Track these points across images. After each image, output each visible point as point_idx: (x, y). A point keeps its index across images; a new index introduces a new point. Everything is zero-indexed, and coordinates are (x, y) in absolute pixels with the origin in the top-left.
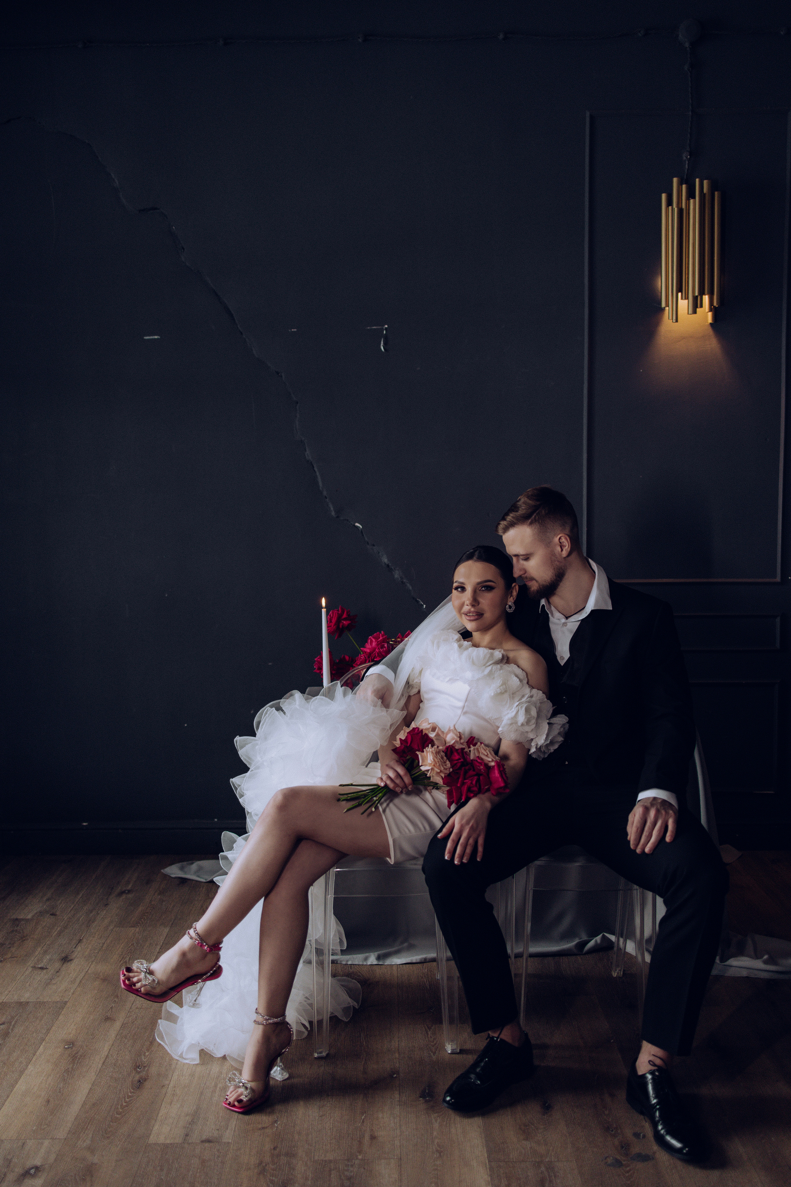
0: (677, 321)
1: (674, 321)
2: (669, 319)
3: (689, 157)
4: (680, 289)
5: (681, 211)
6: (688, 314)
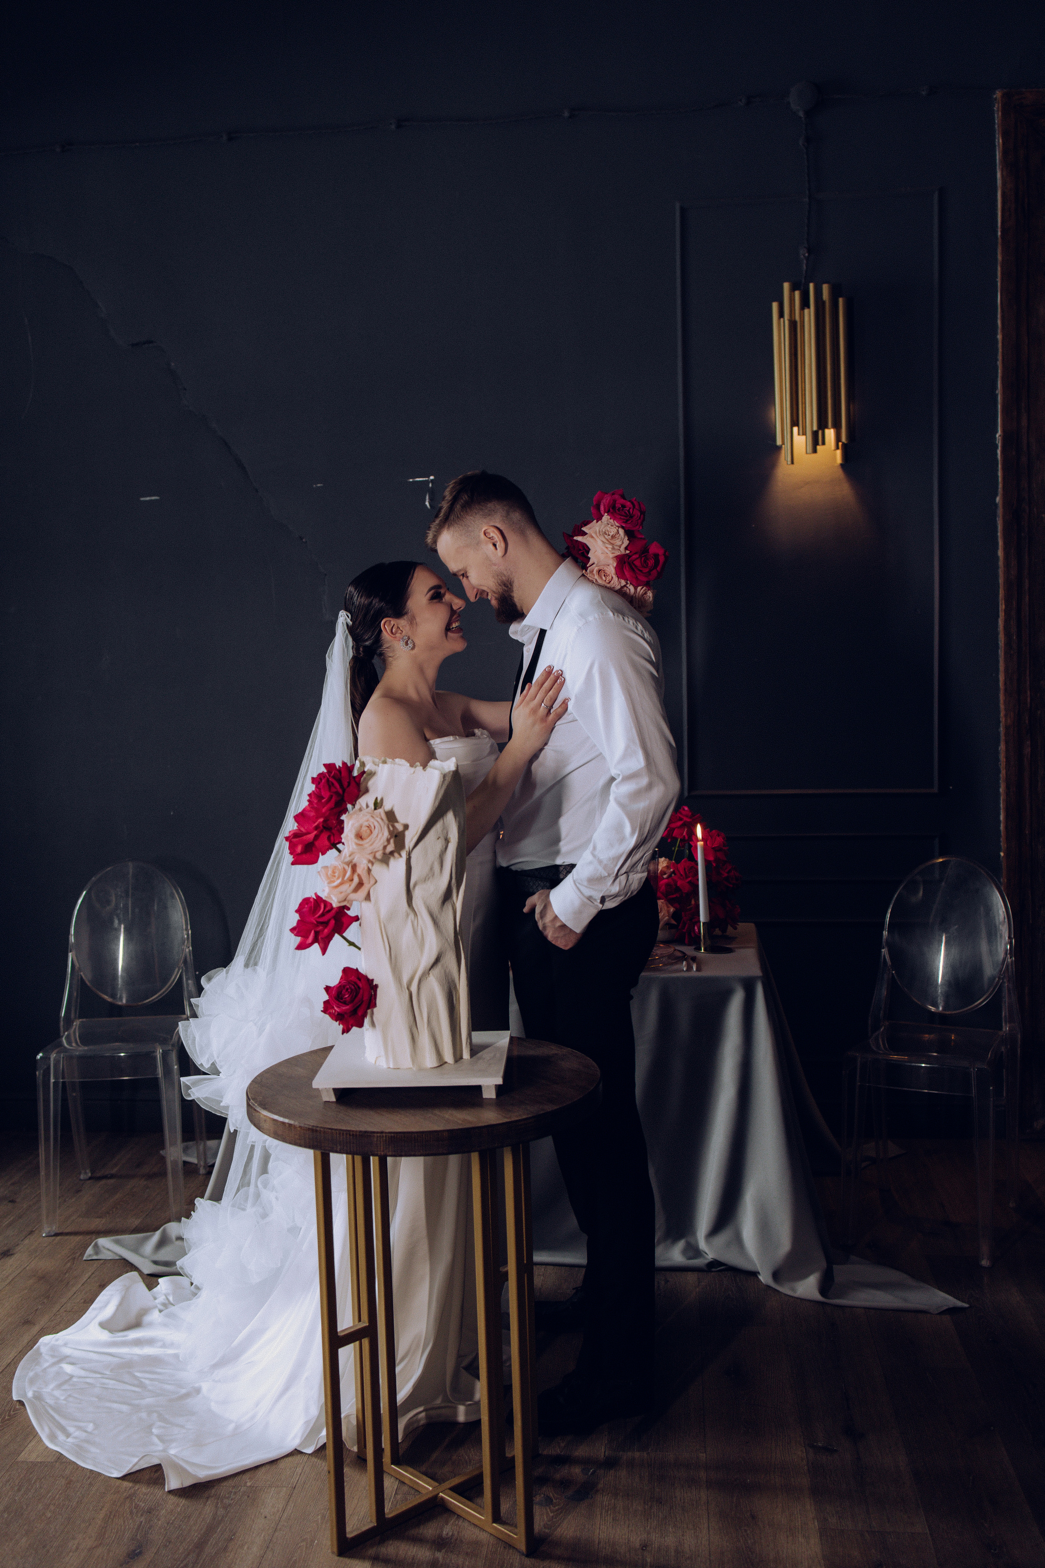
0: (792, 463)
1: (789, 462)
2: (784, 461)
3: (807, 255)
4: (795, 422)
5: (793, 325)
6: (807, 453)
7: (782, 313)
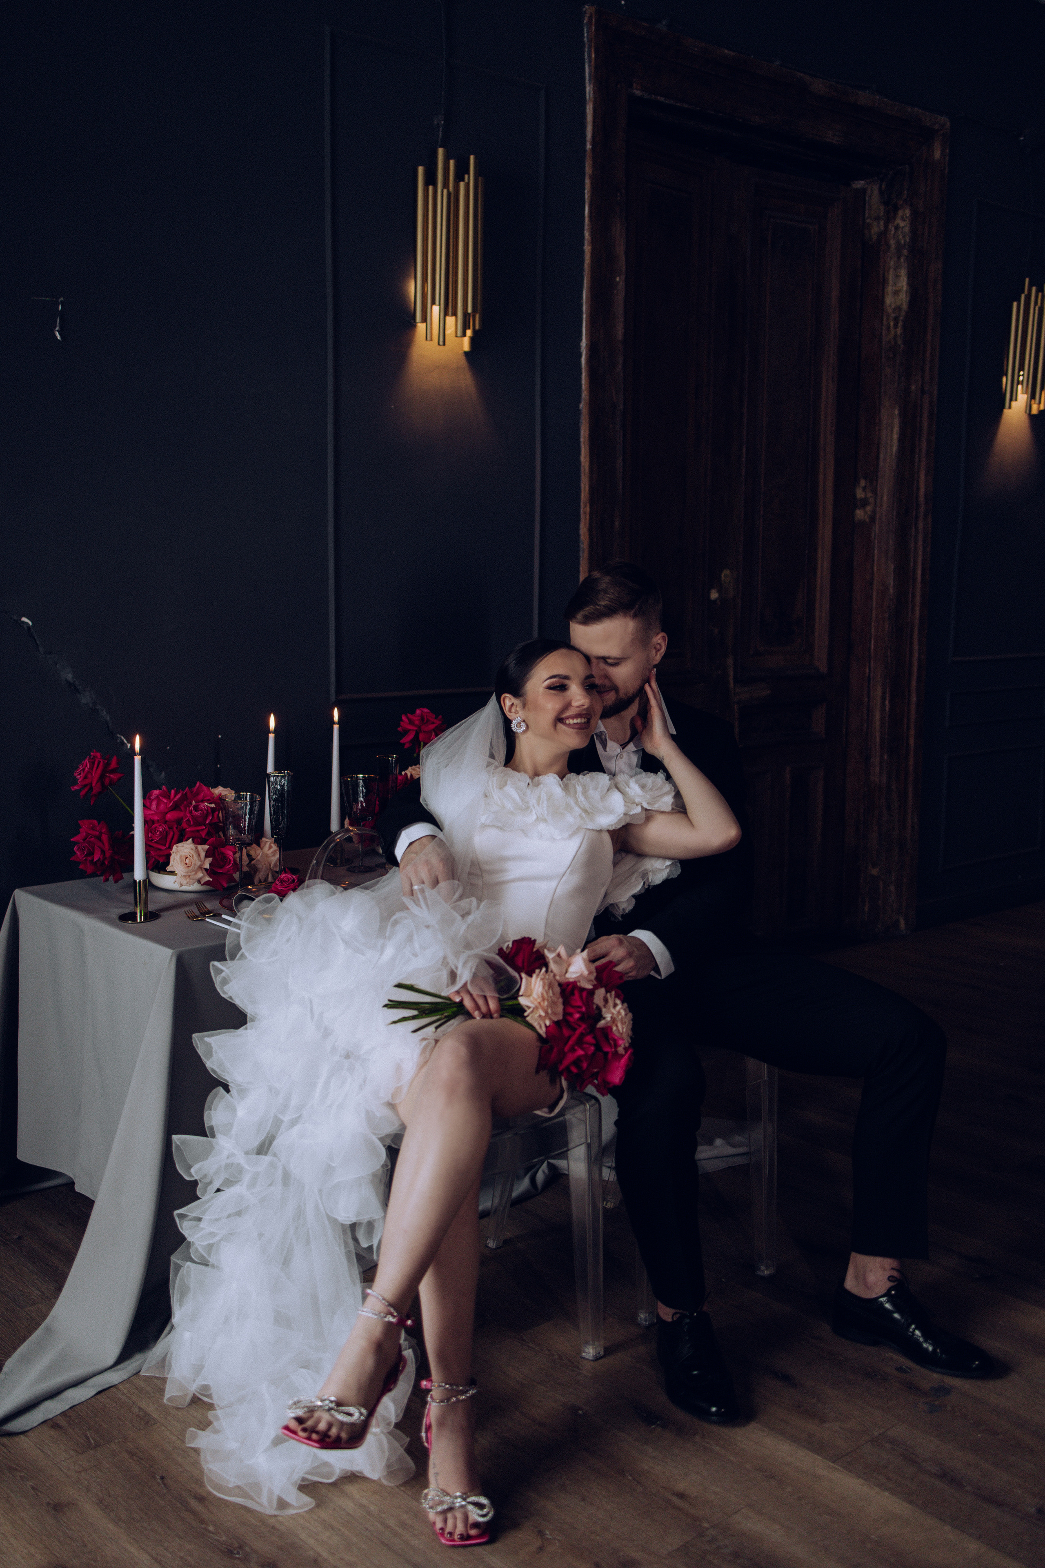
0: (444, 344)
1: (441, 343)
2: (426, 339)
3: (443, 122)
7: (430, 180)
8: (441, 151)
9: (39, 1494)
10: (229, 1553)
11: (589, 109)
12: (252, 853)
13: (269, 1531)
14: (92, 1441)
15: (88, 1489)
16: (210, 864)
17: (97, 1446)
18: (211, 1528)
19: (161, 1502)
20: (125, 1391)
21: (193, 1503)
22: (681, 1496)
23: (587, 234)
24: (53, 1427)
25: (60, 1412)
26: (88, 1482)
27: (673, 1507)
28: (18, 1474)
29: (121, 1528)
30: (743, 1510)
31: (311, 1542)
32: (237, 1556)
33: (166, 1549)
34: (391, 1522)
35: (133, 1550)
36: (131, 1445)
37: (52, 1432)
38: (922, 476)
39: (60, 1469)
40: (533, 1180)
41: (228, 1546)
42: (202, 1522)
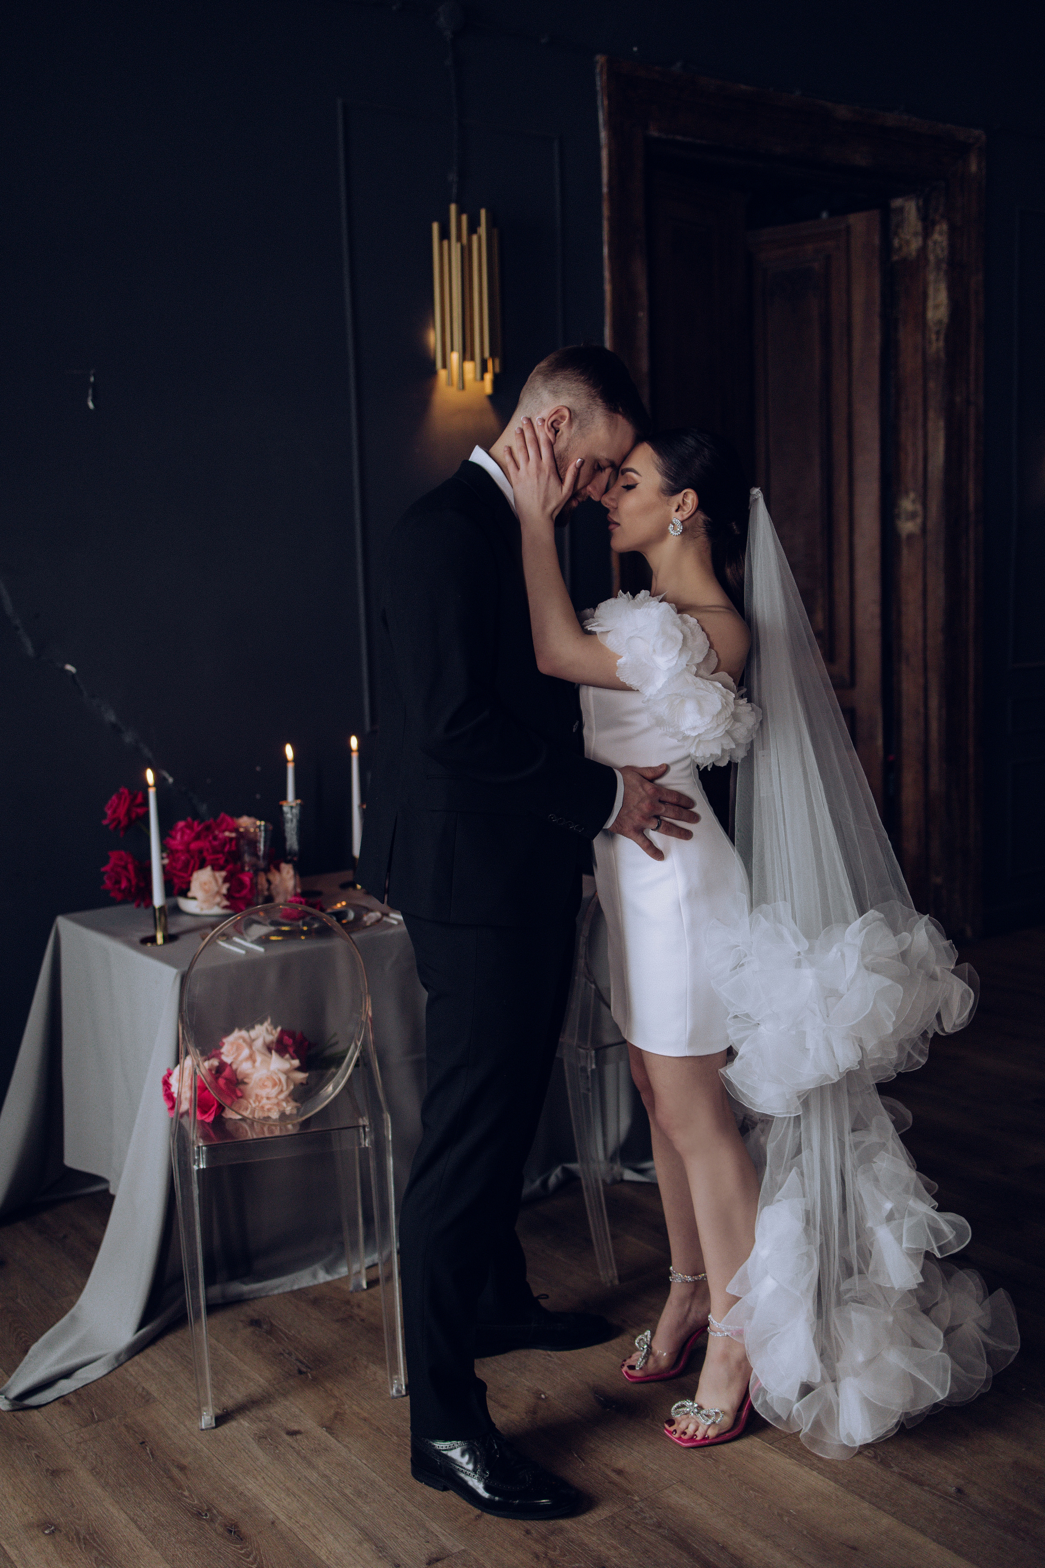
0: (463, 388)
1: (460, 388)
2: (449, 385)
3: (457, 179)
6: (475, 380)
7: (445, 234)
8: (453, 208)
9: (40, 1460)
10: (199, 1515)
11: (604, 154)
12: (271, 877)
13: (237, 1497)
14: (96, 1417)
15: (85, 1458)
16: (229, 890)
17: (99, 1420)
18: (186, 1493)
19: (147, 1470)
20: (133, 1373)
21: (175, 1472)
22: (620, 1472)
23: (607, 274)
24: (64, 1403)
25: (73, 1389)
26: (86, 1452)
27: (610, 1482)
28: (26, 1444)
29: (107, 1491)
30: (674, 1486)
31: (273, 1507)
32: (205, 1518)
33: (143, 1511)
34: (348, 1491)
35: (114, 1510)
36: (129, 1421)
37: (63, 1408)
38: (971, 486)
39: (64, 1440)
40: (545, 1183)
41: (198, 1508)
42: (180, 1487)
